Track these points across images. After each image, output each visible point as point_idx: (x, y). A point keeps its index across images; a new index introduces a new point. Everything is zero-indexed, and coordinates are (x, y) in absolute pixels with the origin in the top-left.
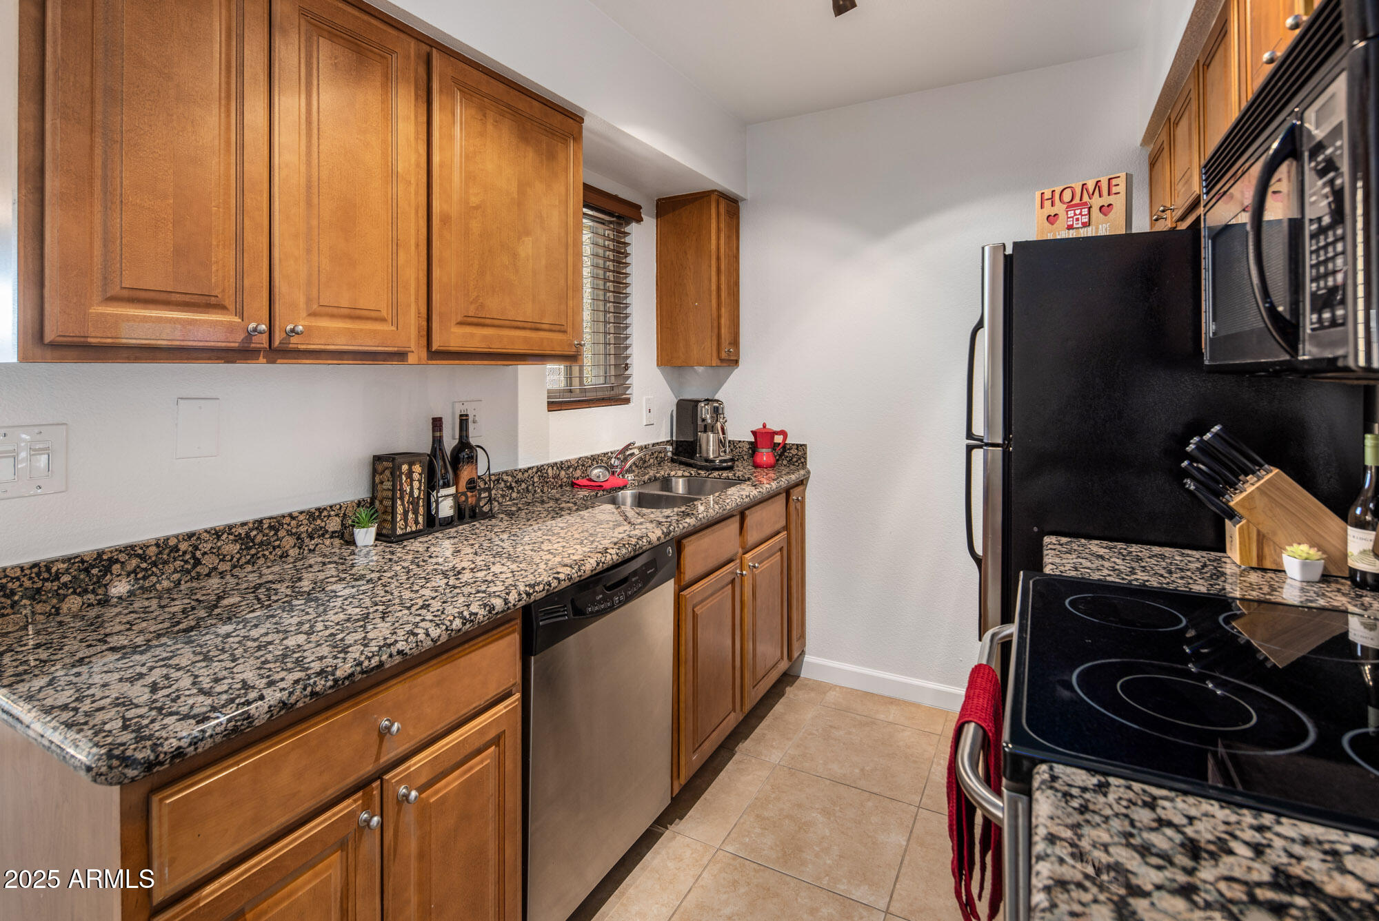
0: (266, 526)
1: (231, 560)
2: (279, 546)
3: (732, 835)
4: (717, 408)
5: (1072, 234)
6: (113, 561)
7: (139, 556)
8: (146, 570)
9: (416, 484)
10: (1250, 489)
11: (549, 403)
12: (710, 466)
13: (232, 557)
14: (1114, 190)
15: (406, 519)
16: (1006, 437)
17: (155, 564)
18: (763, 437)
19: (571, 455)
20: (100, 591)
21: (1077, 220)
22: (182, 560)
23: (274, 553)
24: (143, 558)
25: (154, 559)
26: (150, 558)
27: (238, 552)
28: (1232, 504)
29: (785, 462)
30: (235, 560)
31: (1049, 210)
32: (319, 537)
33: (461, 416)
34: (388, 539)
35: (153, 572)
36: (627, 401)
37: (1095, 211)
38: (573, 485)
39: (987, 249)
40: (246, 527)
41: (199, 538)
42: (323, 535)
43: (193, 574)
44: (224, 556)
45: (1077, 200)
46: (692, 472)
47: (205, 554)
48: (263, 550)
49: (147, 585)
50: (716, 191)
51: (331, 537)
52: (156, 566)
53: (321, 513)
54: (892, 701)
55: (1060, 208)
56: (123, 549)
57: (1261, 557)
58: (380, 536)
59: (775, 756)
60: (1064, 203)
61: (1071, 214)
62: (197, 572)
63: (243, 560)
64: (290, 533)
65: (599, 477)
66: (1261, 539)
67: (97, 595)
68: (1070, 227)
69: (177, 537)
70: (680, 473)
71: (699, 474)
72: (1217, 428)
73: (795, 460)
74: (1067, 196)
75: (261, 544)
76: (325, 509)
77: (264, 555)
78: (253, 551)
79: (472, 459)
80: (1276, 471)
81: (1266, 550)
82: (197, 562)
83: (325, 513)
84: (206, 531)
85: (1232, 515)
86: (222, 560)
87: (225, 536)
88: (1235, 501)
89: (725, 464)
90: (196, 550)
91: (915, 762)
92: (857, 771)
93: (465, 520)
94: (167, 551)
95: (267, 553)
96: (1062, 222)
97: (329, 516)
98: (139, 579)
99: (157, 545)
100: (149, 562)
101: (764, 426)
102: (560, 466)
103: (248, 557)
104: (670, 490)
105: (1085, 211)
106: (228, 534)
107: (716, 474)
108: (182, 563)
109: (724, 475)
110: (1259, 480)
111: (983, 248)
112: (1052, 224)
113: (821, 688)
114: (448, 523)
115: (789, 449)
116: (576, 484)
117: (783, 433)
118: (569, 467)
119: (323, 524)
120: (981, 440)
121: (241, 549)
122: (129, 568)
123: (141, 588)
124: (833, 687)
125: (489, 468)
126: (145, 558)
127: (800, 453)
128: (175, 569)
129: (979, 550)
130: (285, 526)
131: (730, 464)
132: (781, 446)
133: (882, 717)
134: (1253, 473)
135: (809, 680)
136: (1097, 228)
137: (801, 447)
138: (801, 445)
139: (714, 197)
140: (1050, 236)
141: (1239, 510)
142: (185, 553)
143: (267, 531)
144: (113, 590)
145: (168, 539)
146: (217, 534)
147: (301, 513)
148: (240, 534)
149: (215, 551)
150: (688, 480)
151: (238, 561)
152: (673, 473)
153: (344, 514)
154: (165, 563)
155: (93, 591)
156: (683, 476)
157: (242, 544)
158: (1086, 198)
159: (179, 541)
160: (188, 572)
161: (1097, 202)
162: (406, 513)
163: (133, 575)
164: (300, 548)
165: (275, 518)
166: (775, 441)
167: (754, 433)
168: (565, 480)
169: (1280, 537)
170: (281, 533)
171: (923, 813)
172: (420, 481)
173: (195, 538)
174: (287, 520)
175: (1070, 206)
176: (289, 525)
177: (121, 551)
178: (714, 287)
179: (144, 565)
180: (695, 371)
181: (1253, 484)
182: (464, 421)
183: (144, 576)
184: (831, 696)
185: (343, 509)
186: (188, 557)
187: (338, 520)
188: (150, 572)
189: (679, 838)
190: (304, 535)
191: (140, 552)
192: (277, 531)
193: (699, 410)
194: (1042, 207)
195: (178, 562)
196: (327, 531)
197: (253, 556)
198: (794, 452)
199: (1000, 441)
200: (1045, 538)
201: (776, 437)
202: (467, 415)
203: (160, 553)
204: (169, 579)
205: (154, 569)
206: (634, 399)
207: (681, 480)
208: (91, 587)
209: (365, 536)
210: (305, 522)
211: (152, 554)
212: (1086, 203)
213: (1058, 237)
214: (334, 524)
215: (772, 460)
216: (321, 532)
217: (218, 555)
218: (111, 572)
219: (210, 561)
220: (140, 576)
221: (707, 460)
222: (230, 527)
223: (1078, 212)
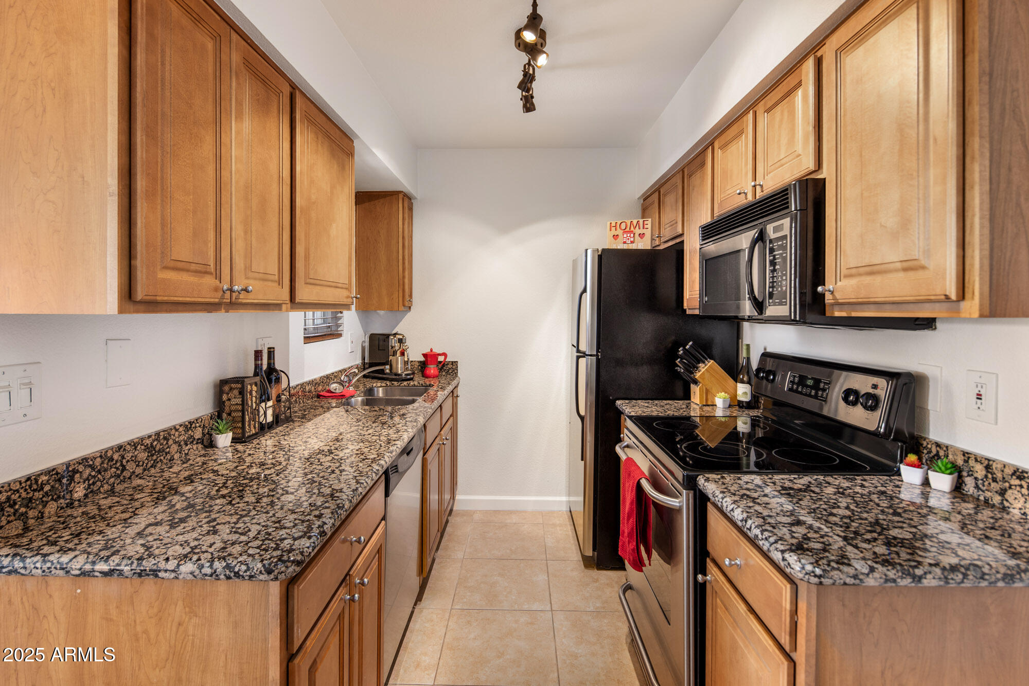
0: (162, 437)
1: (142, 466)
2: (169, 452)
3: (456, 600)
4: (401, 339)
5: (625, 247)
6: (75, 472)
7: (90, 466)
8: (94, 477)
9: (254, 399)
10: (703, 370)
11: (305, 338)
12: (397, 378)
13: (143, 463)
14: (646, 226)
15: (249, 425)
16: (598, 351)
17: (99, 472)
18: (430, 358)
19: (316, 375)
20: (68, 496)
21: (628, 239)
22: (115, 468)
23: (166, 458)
24: (92, 467)
25: (99, 467)
26: (97, 467)
27: (147, 459)
28: (696, 377)
29: (444, 373)
30: (145, 464)
31: (614, 232)
32: (190, 443)
33: (269, 348)
34: (241, 441)
35: (99, 478)
36: (340, 335)
37: (637, 235)
38: (319, 396)
39: (589, 252)
40: (151, 439)
41: (124, 449)
42: (192, 442)
43: (122, 478)
44: (139, 462)
45: (628, 229)
46: (388, 383)
47: (128, 461)
48: (160, 456)
49: (95, 489)
50: (402, 192)
51: (197, 443)
52: (100, 473)
53: (191, 425)
54: (511, 512)
55: (619, 232)
56: (81, 462)
57: (707, 400)
58: (235, 440)
59: (460, 555)
60: (621, 229)
61: (625, 236)
62: (124, 476)
63: (149, 465)
64: (175, 442)
65: (336, 389)
66: (707, 391)
67: (66, 500)
68: (625, 243)
69: (112, 448)
70: (379, 384)
71: (393, 384)
72: (690, 343)
73: (450, 371)
74: (623, 226)
75: (159, 451)
76: (193, 422)
77: (161, 460)
78: (155, 457)
79: (278, 380)
80: (712, 361)
81: (709, 397)
82: (124, 468)
83: (193, 425)
84: (129, 444)
85: (696, 382)
86: (138, 466)
87: (139, 446)
88: (698, 375)
89: (409, 377)
90: (123, 459)
91: (535, 540)
92: (508, 551)
93: (279, 424)
94: (106, 461)
95: (162, 458)
96: (620, 239)
97: (196, 427)
98: (91, 485)
99: (101, 457)
100: (96, 470)
101: (431, 350)
102: (310, 383)
103: (152, 462)
104: (373, 395)
105: (632, 235)
106: (141, 445)
107: (405, 383)
108: (115, 470)
109: (412, 383)
110: (706, 366)
111: (586, 250)
112: (616, 239)
113: (469, 514)
114: (271, 426)
115: (447, 365)
116: (321, 396)
117: (445, 355)
118: (316, 384)
119: (192, 434)
120: (584, 353)
121: (148, 456)
122: (85, 476)
123: (92, 492)
124: (475, 512)
125: (289, 384)
126: (94, 467)
127: (454, 367)
128: (111, 475)
129: (582, 413)
130: (172, 437)
131: (412, 376)
132: (442, 363)
133: (509, 521)
134: (704, 362)
135: (459, 510)
136: (637, 245)
137: (455, 363)
138: (455, 362)
139: (401, 196)
140: (614, 247)
141: (699, 379)
142: (117, 461)
143: (162, 441)
144: (76, 494)
145: (107, 451)
146: (134, 444)
147: (181, 426)
148: (147, 444)
149: (133, 459)
150: (386, 390)
151: (146, 466)
152: (374, 385)
153: (204, 425)
154: (106, 470)
155: (64, 497)
156: (381, 386)
157: (148, 452)
158: (632, 229)
159: (114, 453)
160: (119, 476)
161: (637, 231)
162: (249, 421)
163: (87, 482)
164: (180, 453)
165: (165, 431)
166: (439, 360)
167: (425, 355)
168: (314, 393)
169: (714, 391)
170: (171, 442)
171: (550, 563)
172: (256, 397)
173: (122, 450)
174: (173, 432)
175: (625, 232)
176: (174, 435)
177: (80, 464)
178: (401, 257)
179: (93, 473)
180: (378, 314)
181: (703, 368)
182: (271, 352)
183: (93, 482)
184: (476, 517)
185: (203, 421)
186: (118, 464)
187: (200, 429)
188: (97, 479)
189: (424, 611)
190: (182, 443)
191: (91, 463)
192: (168, 440)
193: (390, 340)
194: (610, 230)
195: (113, 469)
196: (194, 439)
197: (155, 461)
198: (450, 366)
199: (595, 353)
200: (617, 402)
201: (439, 357)
202: (274, 348)
203: (103, 463)
204: (108, 483)
205: (99, 476)
206: (344, 334)
207: (381, 389)
208: (62, 494)
209: (224, 440)
210: (183, 432)
211: (98, 464)
212: (632, 231)
213: (619, 248)
214: (198, 434)
215: (437, 373)
216: (191, 440)
217: (136, 462)
218: (74, 480)
219: (131, 467)
220: (91, 482)
221: (396, 374)
222: (142, 439)
223: (629, 235)
